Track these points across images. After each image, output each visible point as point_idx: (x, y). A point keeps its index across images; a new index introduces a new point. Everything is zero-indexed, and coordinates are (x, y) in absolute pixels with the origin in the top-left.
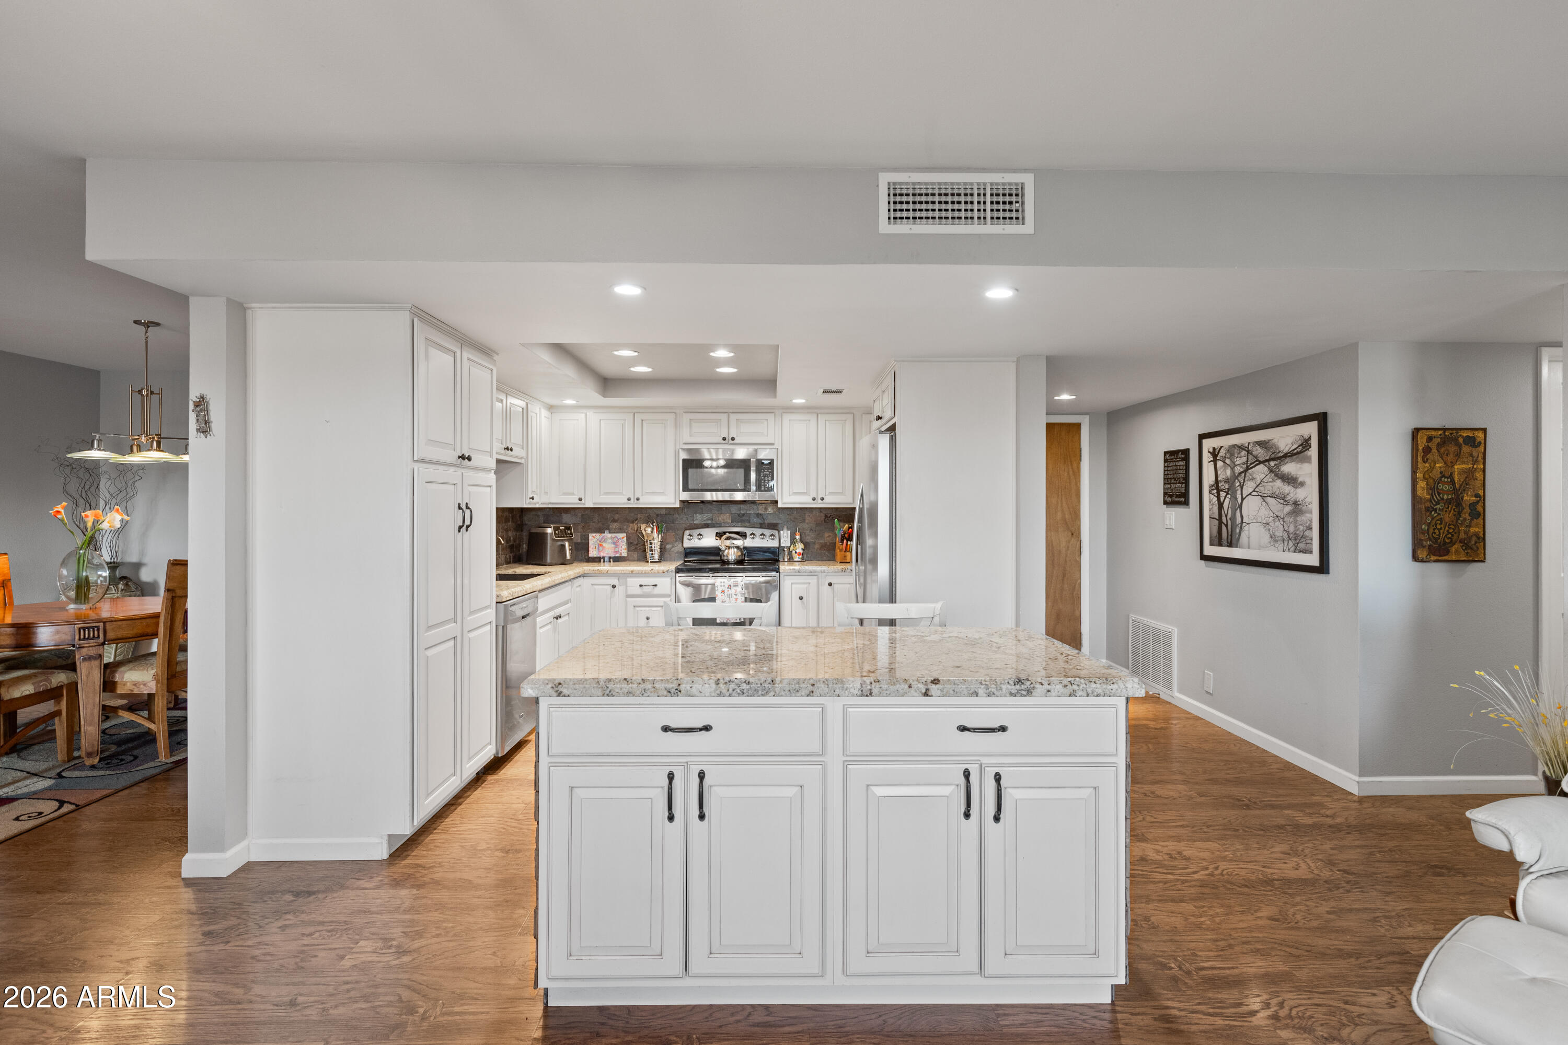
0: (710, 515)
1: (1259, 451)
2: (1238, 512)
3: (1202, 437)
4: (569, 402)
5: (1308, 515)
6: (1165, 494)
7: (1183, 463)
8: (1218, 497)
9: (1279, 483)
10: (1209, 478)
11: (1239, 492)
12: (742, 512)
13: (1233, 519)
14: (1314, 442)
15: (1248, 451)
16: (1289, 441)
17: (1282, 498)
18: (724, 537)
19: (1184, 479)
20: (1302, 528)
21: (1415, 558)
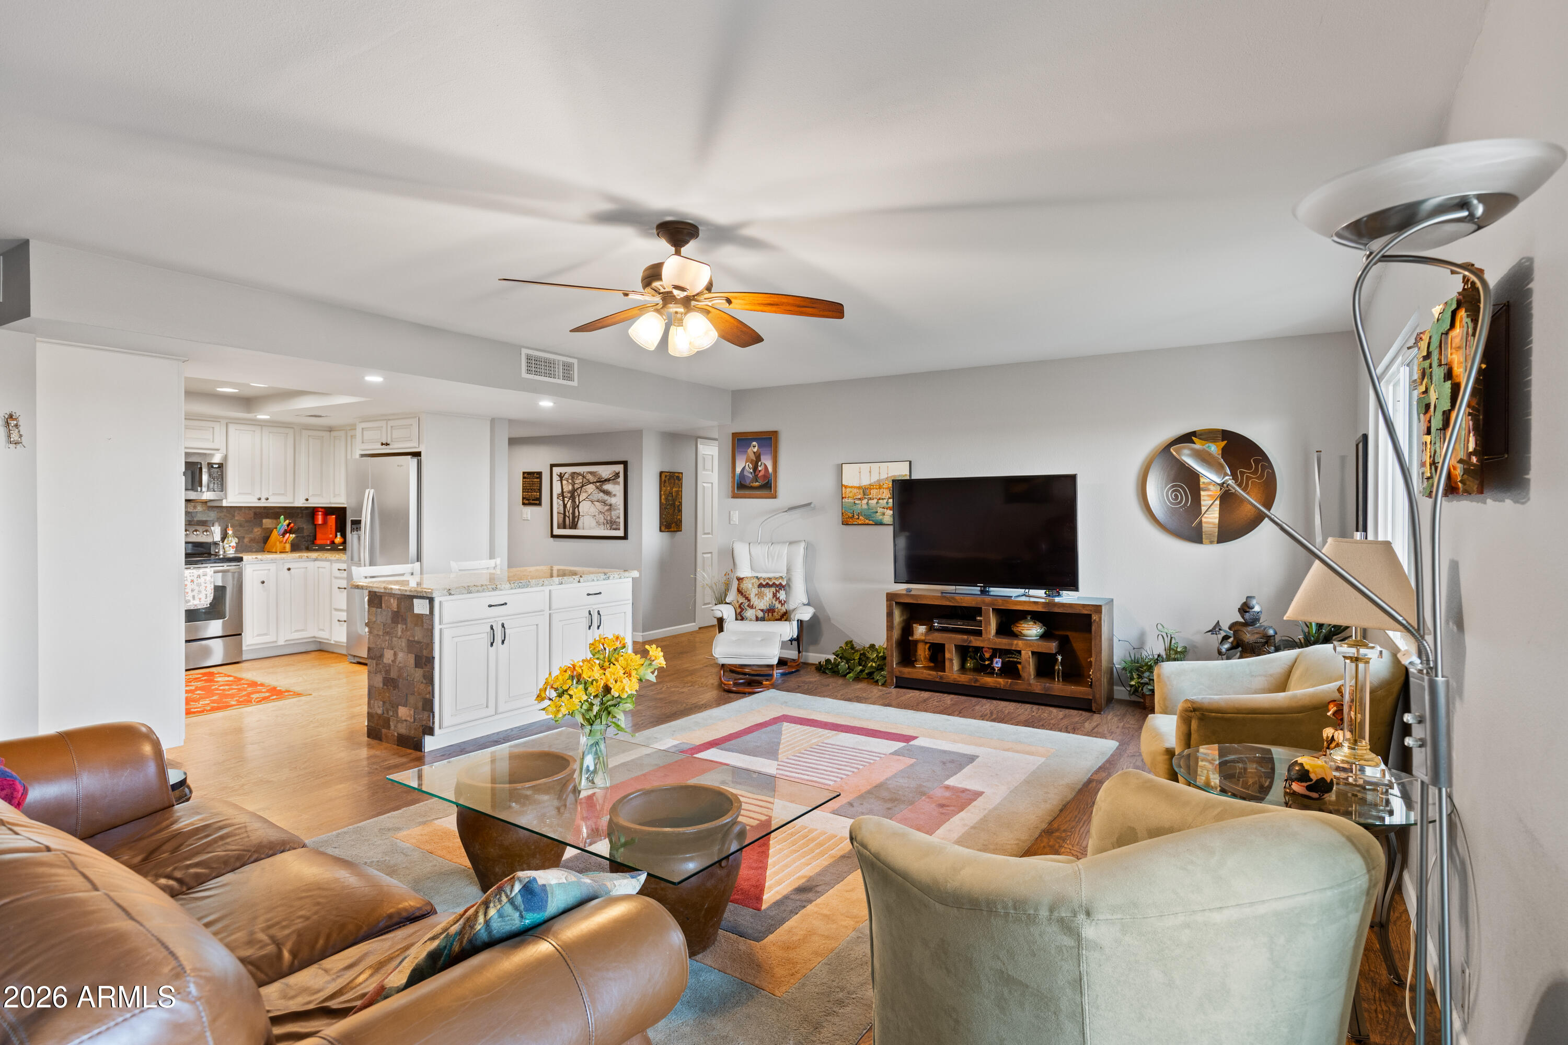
1: (590, 477)
2: (576, 509)
3: (552, 466)
5: (618, 511)
6: (523, 498)
7: (538, 480)
8: (563, 501)
9: (601, 494)
10: (557, 489)
11: (577, 499)
13: (574, 513)
14: (622, 475)
15: (583, 477)
16: (609, 473)
17: (604, 503)
19: (539, 490)
20: (614, 518)
21: (661, 531)
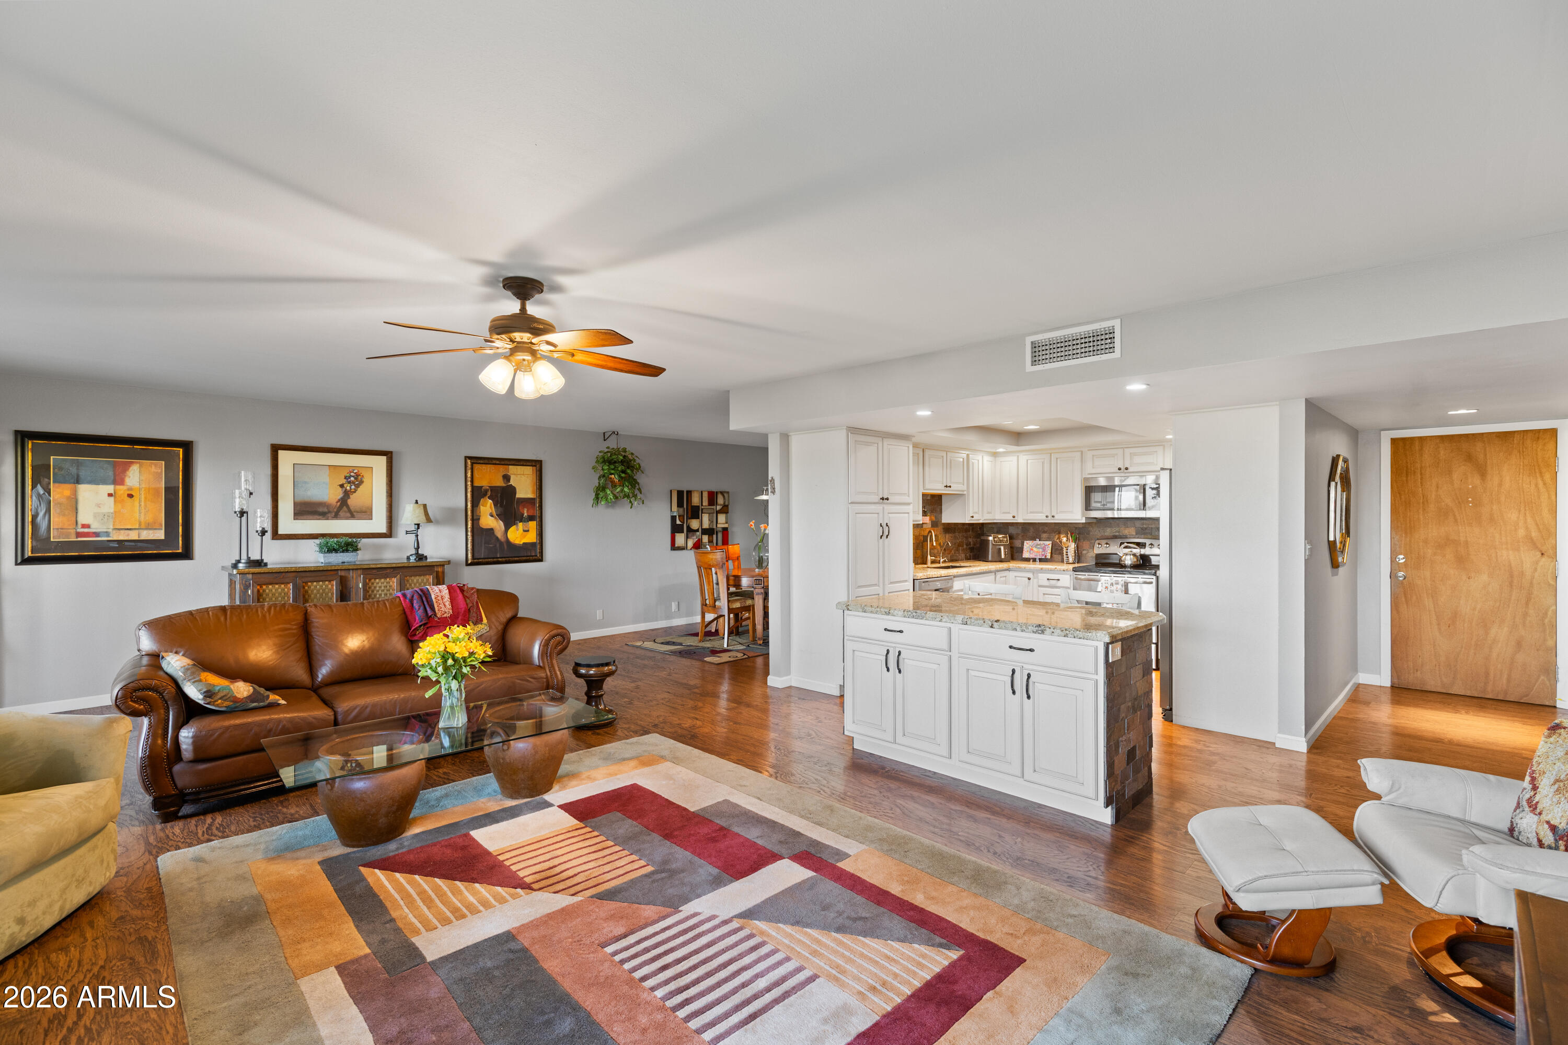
0: (1117, 529)
4: (1001, 450)
12: (1145, 526)
18: (1123, 546)
